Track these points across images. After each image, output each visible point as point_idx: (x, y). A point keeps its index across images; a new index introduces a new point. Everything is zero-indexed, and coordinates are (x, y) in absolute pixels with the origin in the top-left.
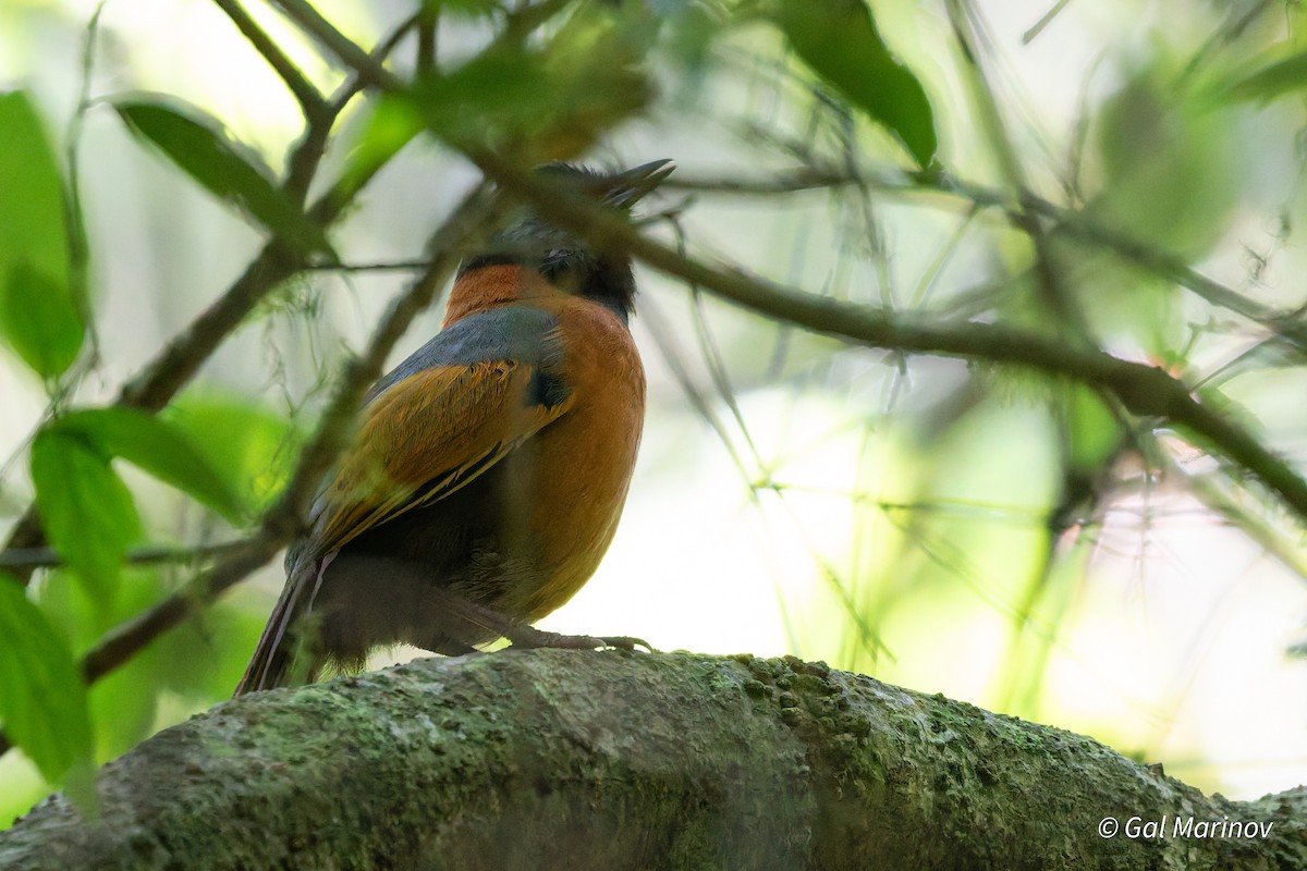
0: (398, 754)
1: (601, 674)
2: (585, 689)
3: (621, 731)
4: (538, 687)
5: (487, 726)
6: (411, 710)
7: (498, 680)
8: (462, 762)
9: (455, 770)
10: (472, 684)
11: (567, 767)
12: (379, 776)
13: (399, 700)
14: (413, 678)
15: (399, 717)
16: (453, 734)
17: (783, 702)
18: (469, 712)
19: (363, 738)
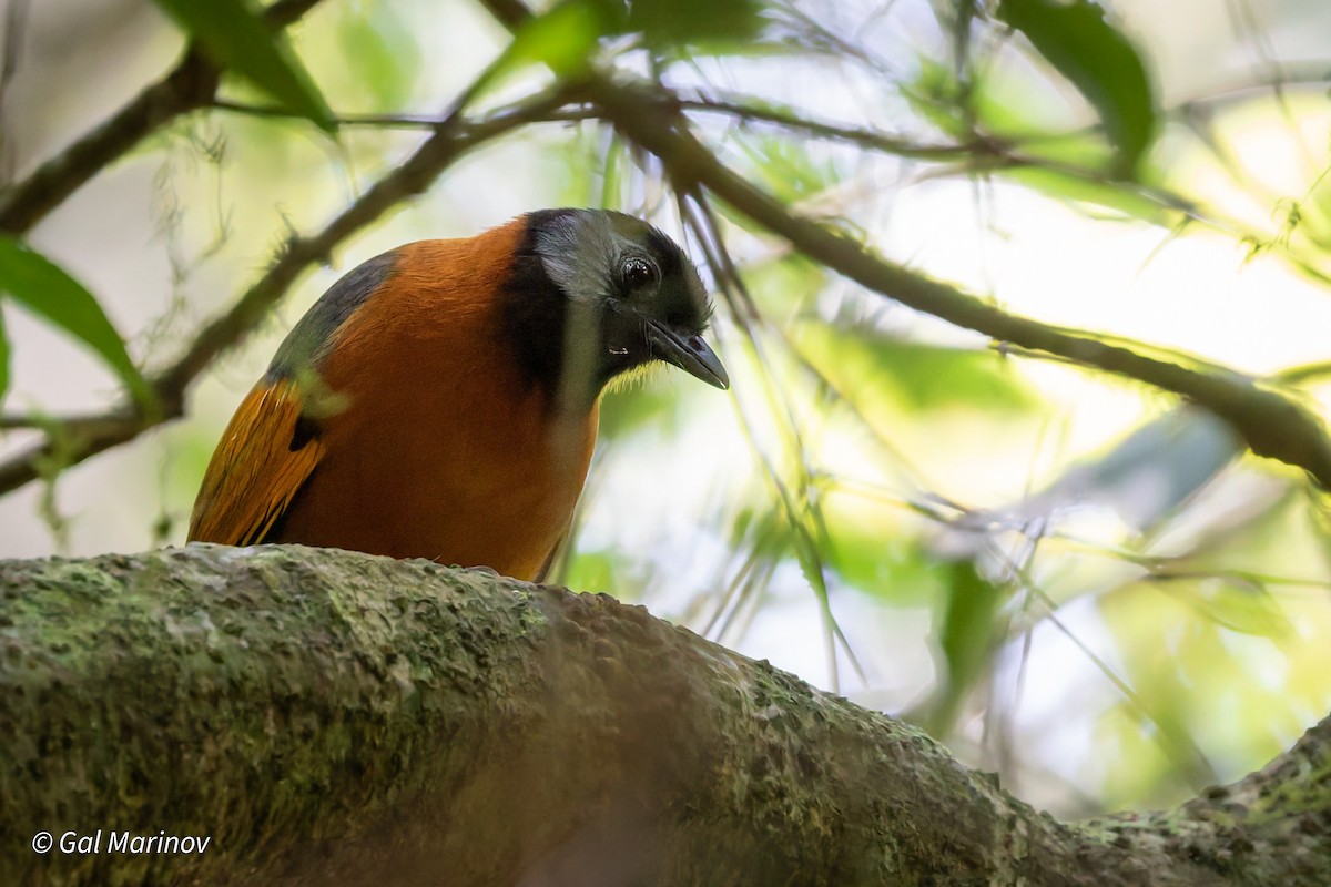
0: (172, 656)
1: (402, 590)
2: (382, 605)
3: (418, 660)
4: (332, 595)
5: (272, 635)
6: (187, 607)
7: (288, 582)
8: (242, 674)
9: (232, 682)
10: (259, 583)
11: (356, 696)
12: (148, 677)
13: (177, 591)
14: (193, 567)
15: (176, 612)
16: (234, 639)
17: (598, 649)
18: (253, 615)
19: (135, 631)
